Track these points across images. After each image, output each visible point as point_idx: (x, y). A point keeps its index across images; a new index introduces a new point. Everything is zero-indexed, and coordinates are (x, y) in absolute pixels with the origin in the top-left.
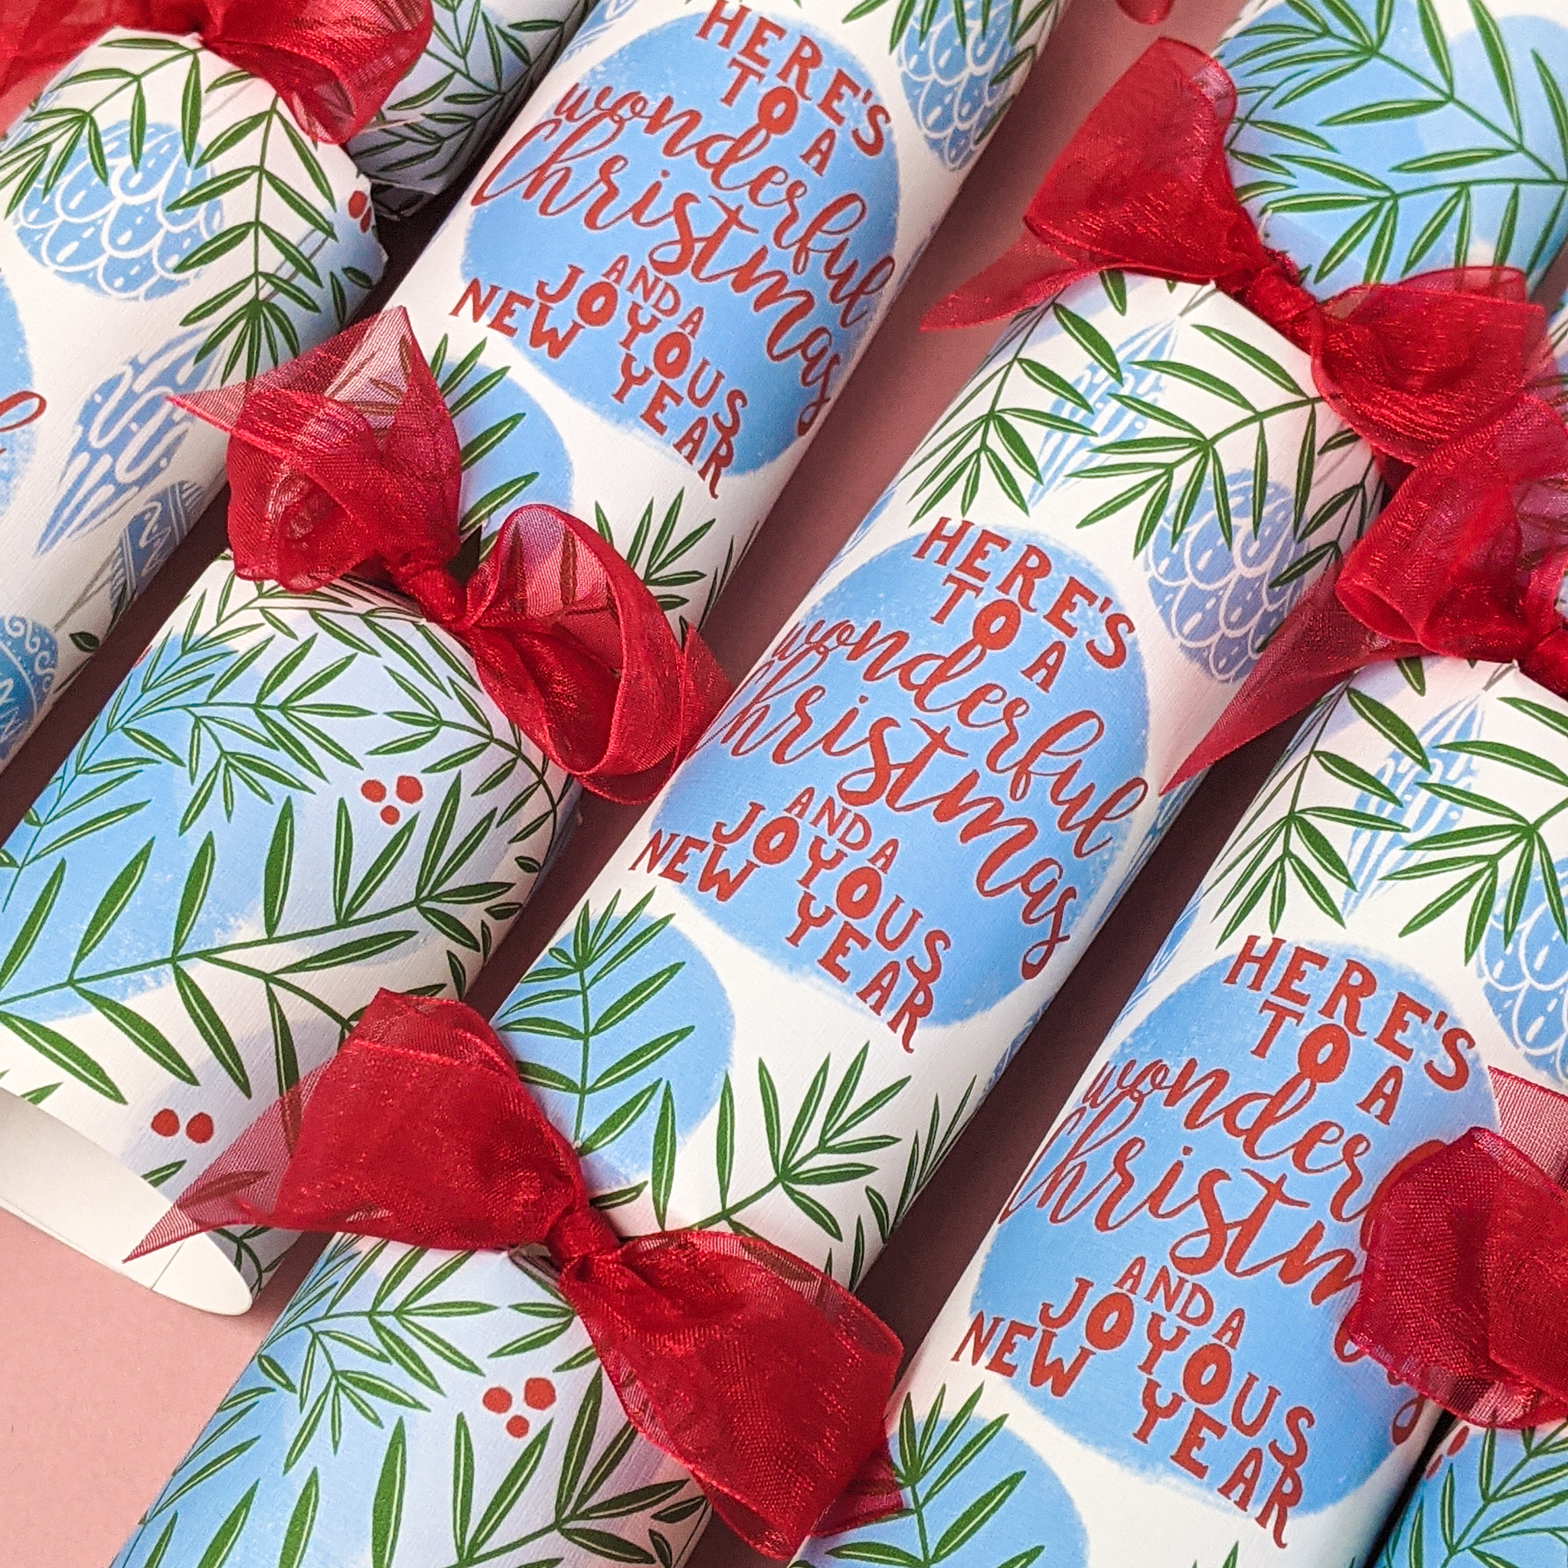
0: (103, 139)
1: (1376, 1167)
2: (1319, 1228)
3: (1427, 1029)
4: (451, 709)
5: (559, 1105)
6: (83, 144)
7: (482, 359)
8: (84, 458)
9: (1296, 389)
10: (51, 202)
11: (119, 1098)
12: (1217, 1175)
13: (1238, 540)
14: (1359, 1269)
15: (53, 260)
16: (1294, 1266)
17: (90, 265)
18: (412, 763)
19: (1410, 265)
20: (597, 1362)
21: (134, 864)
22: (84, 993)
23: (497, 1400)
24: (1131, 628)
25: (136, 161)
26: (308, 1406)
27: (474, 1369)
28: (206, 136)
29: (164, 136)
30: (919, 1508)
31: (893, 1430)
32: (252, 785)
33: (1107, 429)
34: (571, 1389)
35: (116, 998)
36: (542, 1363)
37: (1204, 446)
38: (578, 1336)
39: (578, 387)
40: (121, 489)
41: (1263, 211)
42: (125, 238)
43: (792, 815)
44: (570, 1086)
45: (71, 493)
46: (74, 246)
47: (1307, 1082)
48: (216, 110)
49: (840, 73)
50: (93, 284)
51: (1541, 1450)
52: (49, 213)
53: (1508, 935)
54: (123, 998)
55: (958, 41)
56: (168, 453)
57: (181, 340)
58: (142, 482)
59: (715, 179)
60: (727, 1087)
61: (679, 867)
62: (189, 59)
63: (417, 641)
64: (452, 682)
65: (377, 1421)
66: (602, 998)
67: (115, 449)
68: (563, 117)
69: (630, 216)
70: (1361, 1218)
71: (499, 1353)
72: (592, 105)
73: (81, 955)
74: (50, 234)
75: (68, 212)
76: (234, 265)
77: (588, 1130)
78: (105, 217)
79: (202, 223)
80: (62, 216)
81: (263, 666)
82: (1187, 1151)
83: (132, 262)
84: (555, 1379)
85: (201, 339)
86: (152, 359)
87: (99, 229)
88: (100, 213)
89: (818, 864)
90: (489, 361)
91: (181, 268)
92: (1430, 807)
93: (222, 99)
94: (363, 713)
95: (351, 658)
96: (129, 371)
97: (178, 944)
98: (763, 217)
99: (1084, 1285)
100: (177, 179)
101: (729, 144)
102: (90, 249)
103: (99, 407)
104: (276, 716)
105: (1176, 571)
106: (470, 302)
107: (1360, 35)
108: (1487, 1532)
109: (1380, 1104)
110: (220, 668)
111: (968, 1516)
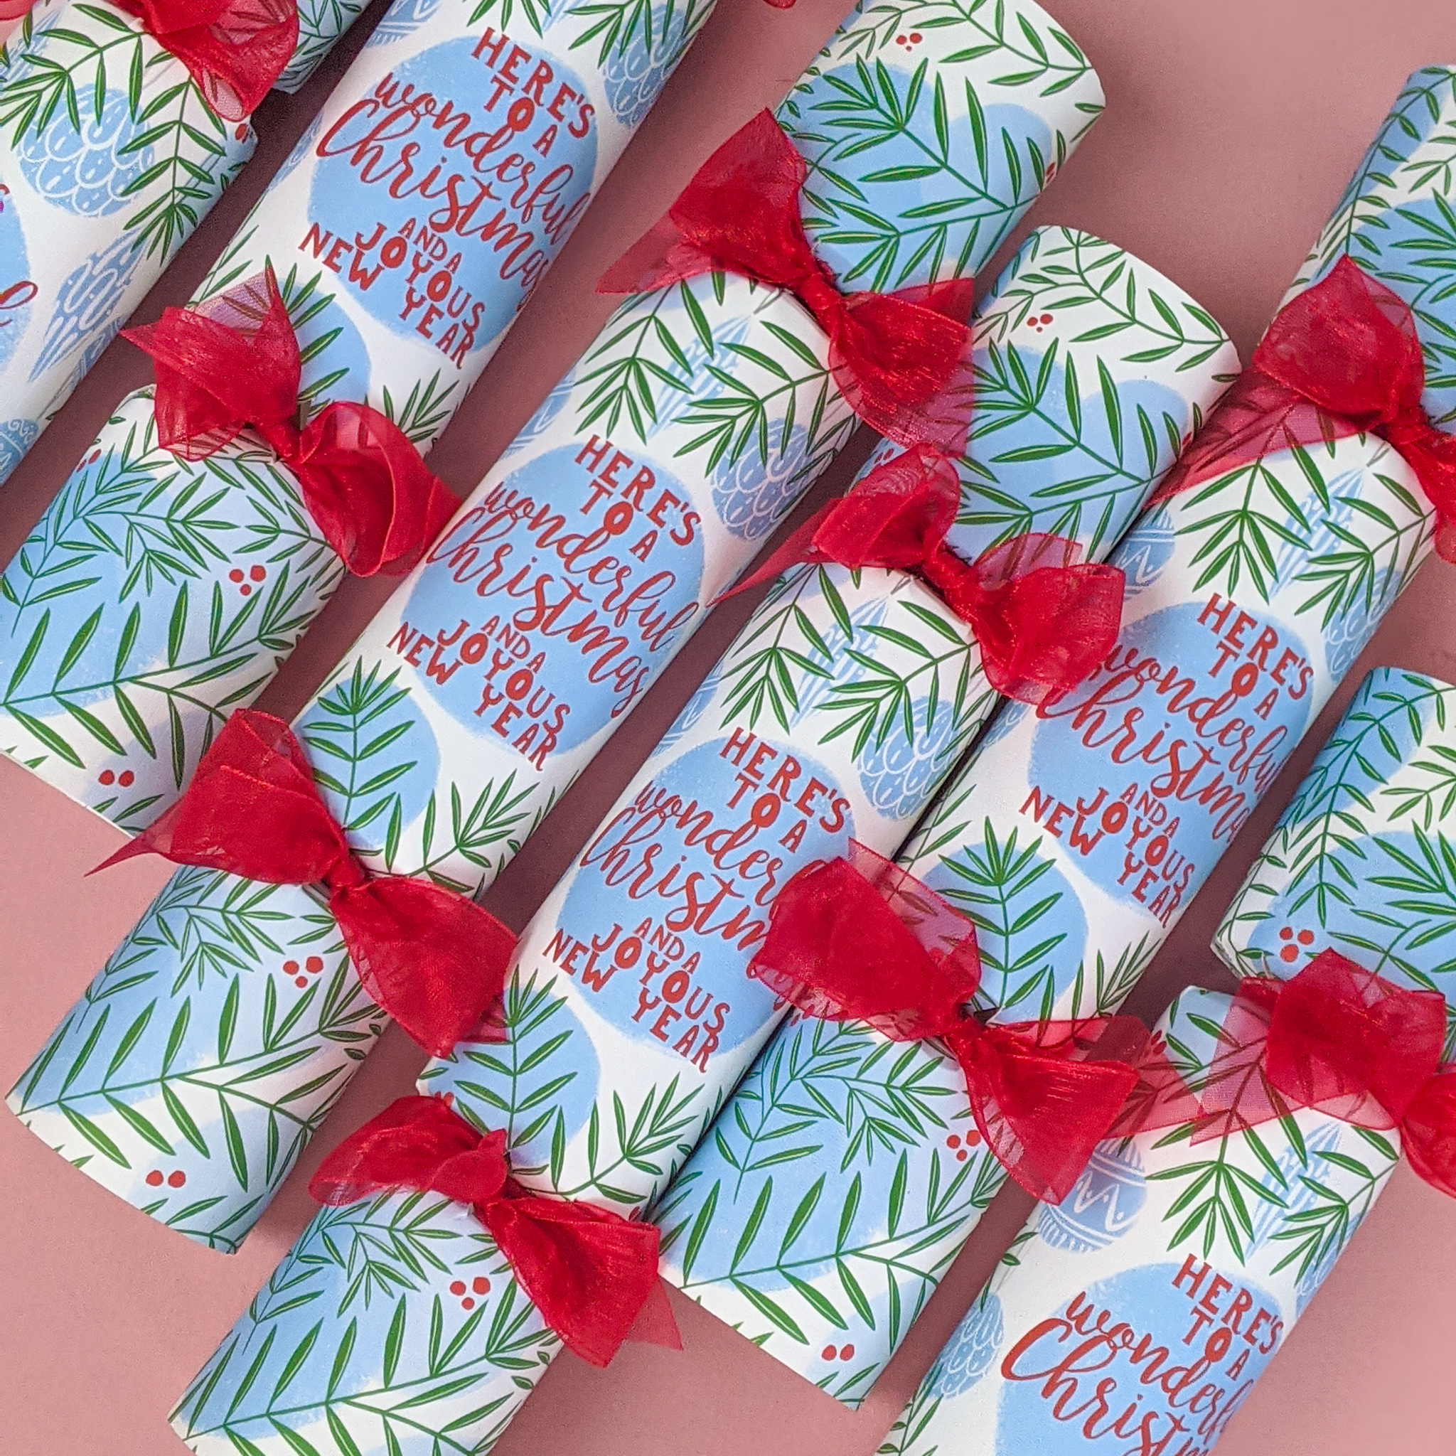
0: (78, 97)
1: (783, 876)
2: (747, 909)
3: (825, 799)
4: (286, 522)
5: (337, 801)
6: (63, 99)
7: (318, 287)
8: (61, 319)
9: (819, 366)
10: (42, 143)
11: (81, 765)
12: (696, 876)
13: (770, 461)
14: (766, 930)
15: (44, 189)
16: (730, 930)
17: (68, 193)
18: (259, 558)
19: (901, 279)
20: (346, 950)
21: (91, 620)
22: (62, 702)
23: (291, 967)
24: (699, 520)
25: (99, 117)
26: (186, 960)
27: (280, 951)
28: (144, 102)
29: (116, 100)
30: (515, 1041)
31: (508, 986)
32: (163, 572)
33: (701, 389)
34: (332, 963)
35: (80, 705)
36: (316, 949)
37: (756, 404)
38: (337, 935)
39: (377, 311)
40: (82, 333)
41: (816, 240)
42: (89, 176)
43: (485, 633)
44: (343, 791)
45: (51, 342)
46: (57, 179)
47: (754, 827)
48: (152, 82)
49: (564, 85)
50: (69, 206)
51: (846, 1032)
52: (40, 153)
53: (878, 746)
54: (85, 704)
55: (645, 51)
56: (111, 307)
57: (125, 238)
58: (94, 328)
59: (476, 165)
60: (433, 800)
61: (416, 656)
62: (135, 40)
63: (268, 479)
64: (288, 504)
65: (224, 974)
66: (367, 735)
67: (79, 312)
68: (380, 100)
69: (418, 190)
70: (770, 905)
71: (293, 943)
72: (400, 97)
73: (59, 677)
74: (42, 167)
75: (54, 153)
76: (161, 185)
77: (351, 819)
78: (78, 158)
79: (141, 161)
80: (50, 156)
81: (172, 492)
82: (684, 859)
83: (93, 191)
84: (324, 958)
85: (135, 237)
86: (106, 253)
87: (74, 167)
88: (75, 155)
89: (497, 666)
90: (322, 289)
91: (125, 193)
92: (848, 665)
93: (156, 73)
94: (232, 526)
95: (227, 490)
96: (90, 262)
97: (117, 673)
98: (504, 190)
99: (618, 929)
100: (125, 132)
101: (487, 139)
102: (68, 182)
103: (72, 286)
104: (179, 527)
105: (730, 484)
106: (312, 242)
107: (895, 113)
108: (811, 1073)
109: (792, 841)
110: (146, 489)
111: (539, 1051)
